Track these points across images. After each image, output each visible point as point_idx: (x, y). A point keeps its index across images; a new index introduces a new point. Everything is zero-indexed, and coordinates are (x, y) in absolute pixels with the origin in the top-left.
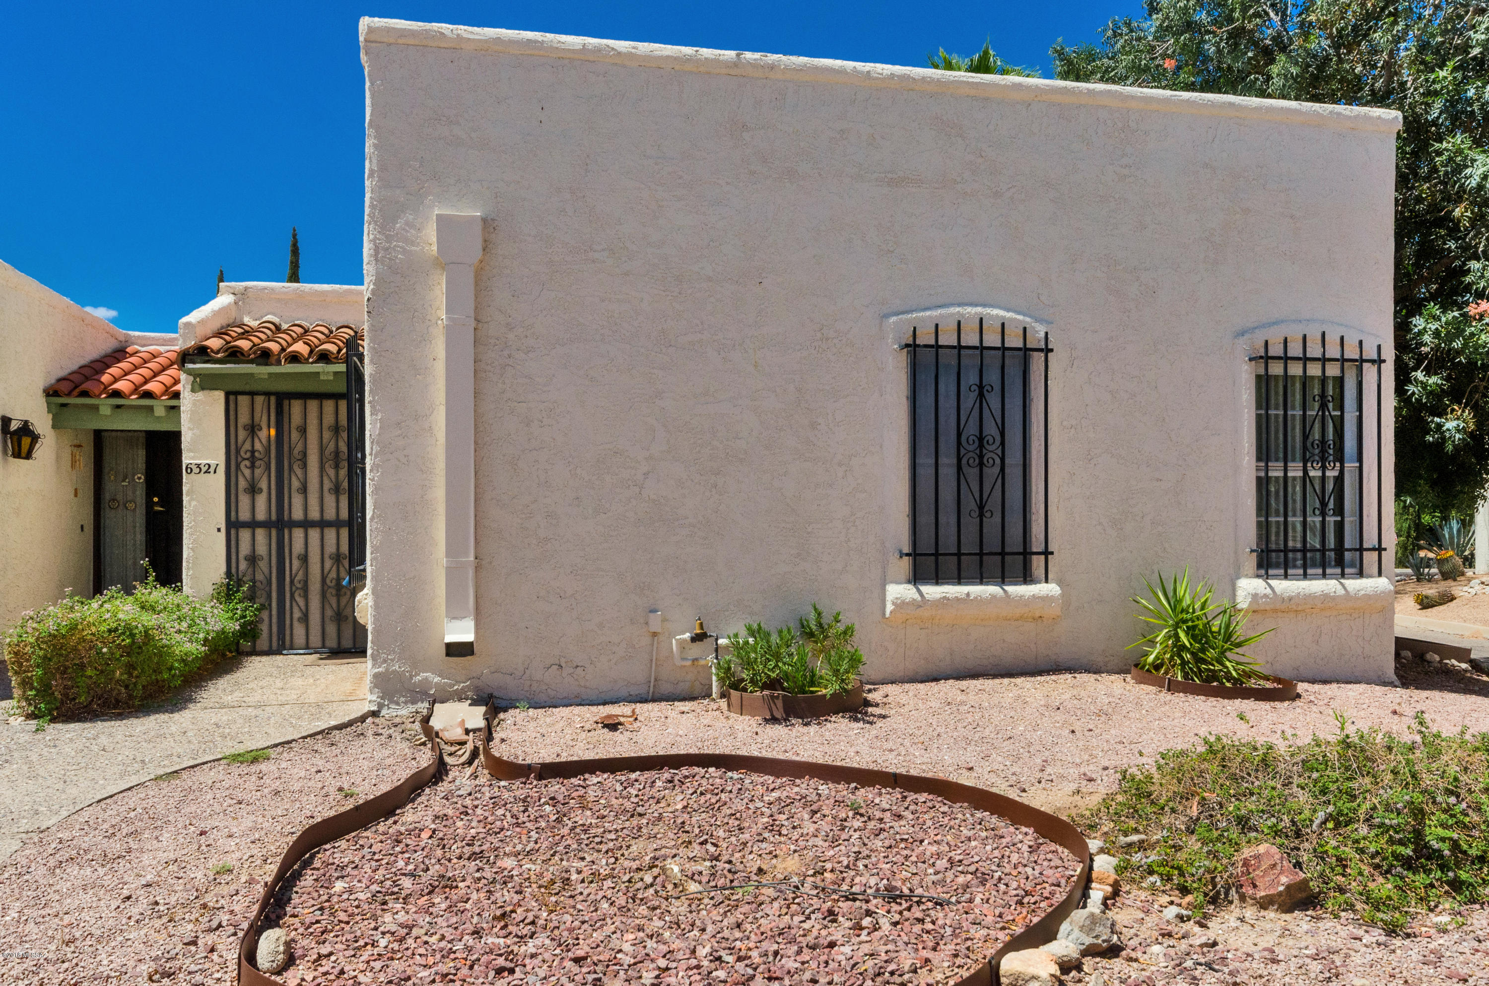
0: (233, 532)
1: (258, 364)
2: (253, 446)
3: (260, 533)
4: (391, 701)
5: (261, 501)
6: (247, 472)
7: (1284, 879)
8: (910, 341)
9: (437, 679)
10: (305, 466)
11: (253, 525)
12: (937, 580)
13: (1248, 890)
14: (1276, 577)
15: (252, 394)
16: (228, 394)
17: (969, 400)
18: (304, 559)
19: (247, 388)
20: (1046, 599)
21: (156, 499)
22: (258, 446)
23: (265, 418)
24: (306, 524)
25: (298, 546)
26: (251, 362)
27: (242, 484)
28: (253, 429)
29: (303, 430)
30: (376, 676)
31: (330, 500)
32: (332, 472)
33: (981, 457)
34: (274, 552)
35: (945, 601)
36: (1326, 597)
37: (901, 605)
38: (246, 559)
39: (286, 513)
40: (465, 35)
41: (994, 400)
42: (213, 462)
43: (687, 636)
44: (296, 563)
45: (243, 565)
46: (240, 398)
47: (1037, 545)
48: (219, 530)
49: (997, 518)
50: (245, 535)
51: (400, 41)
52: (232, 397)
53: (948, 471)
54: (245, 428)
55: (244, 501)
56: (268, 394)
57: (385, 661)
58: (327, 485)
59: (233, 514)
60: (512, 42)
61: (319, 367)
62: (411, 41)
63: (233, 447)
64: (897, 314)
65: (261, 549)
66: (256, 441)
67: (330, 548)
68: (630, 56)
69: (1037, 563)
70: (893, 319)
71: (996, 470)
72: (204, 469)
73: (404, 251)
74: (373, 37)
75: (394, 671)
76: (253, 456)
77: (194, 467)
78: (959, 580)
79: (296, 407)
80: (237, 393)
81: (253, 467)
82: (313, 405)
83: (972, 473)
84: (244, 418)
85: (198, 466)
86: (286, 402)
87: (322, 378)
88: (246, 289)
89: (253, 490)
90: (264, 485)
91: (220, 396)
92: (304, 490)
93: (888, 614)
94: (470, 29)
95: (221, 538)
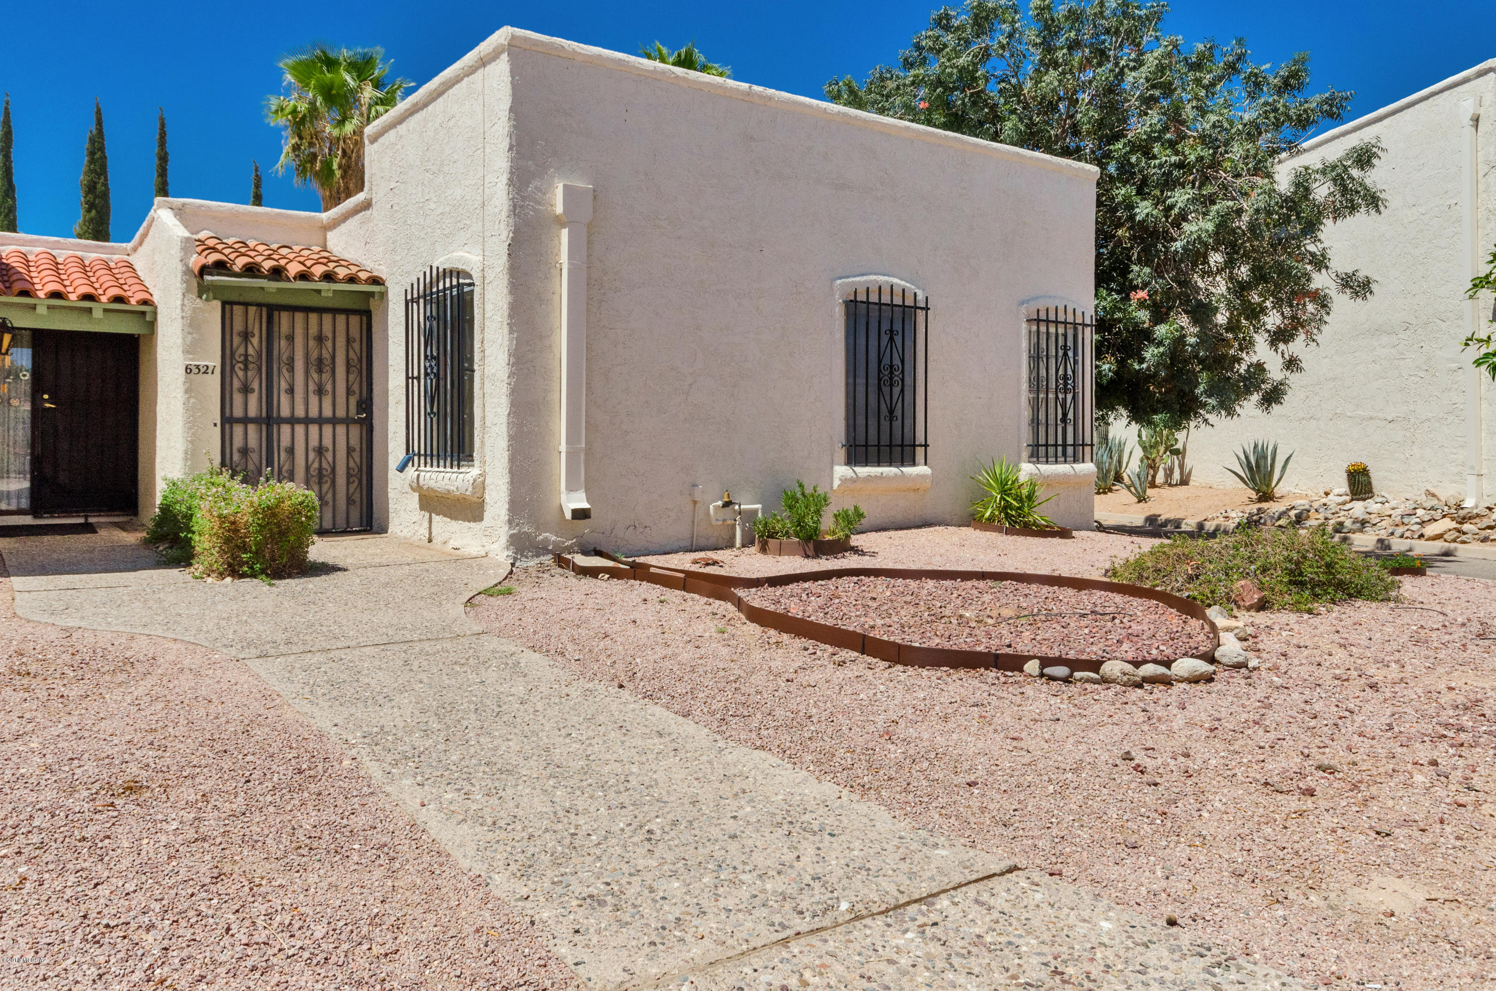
0: (227, 426)
1: (270, 280)
2: (246, 350)
3: (251, 428)
4: (522, 555)
5: (253, 399)
6: (241, 374)
7: (1256, 596)
8: (852, 298)
9: (554, 538)
10: (291, 369)
11: (245, 421)
12: (866, 463)
13: (1241, 603)
14: (1042, 463)
15: (246, 304)
16: (224, 304)
17: (885, 339)
18: (291, 451)
19: (242, 299)
20: (923, 477)
21: (46, 397)
22: (251, 351)
23: (257, 325)
24: (293, 421)
25: (285, 441)
26: (264, 277)
27: (236, 384)
28: (246, 336)
29: (291, 338)
30: (512, 536)
31: (314, 400)
32: (315, 376)
33: (891, 379)
34: (264, 445)
35: (869, 478)
36: (1065, 476)
37: (844, 481)
38: (239, 451)
39: (275, 412)
40: (578, 50)
41: (898, 339)
42: (211, 364)
43: (720, 503)
44: (283, 455)
45: (236, 457)
46: (235, 307)
47: (920, 439)
48: (215, 425)
49: (899, 422)
50: (238, 430)
51: (533, 48)
52: (227, 307)
53: (873, 389)
54: (239, 334)
55: (238, 398)
56: (259, 305)
57: (518, 525)
58: (312, 387)
59: (228, 410)
60: (609, 59)
61: (324, 286)
62: (540, 49)
63: (228, 352)
64: (840, 278)
65: (253, 442)
66: (250, 346)
67: (314, 442)
68: (685, 79)
69: (920, 451)
70: (839, 282)
71: (899, 388)
72: (202, 370)
73: (534, 210)
74: (514, 43)
75: (525, 533)
76: (246, 359)
77: (193, 368)
78: (879, 463)
79: (285, 317)
80: (232, 303)
81: (246, 369)
82: (299, 317)
83: (886, 390)
84: (238, 326)
85: (197, 367)
86: (276, 313)
87: (323, 294)
88: (184, 205)
89: (246, 390)
90: (255, 385)
91: (217, 305)
92: (291, 391)
93: (835, 486)
94: (582, 45)
95: (216, 433)
